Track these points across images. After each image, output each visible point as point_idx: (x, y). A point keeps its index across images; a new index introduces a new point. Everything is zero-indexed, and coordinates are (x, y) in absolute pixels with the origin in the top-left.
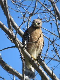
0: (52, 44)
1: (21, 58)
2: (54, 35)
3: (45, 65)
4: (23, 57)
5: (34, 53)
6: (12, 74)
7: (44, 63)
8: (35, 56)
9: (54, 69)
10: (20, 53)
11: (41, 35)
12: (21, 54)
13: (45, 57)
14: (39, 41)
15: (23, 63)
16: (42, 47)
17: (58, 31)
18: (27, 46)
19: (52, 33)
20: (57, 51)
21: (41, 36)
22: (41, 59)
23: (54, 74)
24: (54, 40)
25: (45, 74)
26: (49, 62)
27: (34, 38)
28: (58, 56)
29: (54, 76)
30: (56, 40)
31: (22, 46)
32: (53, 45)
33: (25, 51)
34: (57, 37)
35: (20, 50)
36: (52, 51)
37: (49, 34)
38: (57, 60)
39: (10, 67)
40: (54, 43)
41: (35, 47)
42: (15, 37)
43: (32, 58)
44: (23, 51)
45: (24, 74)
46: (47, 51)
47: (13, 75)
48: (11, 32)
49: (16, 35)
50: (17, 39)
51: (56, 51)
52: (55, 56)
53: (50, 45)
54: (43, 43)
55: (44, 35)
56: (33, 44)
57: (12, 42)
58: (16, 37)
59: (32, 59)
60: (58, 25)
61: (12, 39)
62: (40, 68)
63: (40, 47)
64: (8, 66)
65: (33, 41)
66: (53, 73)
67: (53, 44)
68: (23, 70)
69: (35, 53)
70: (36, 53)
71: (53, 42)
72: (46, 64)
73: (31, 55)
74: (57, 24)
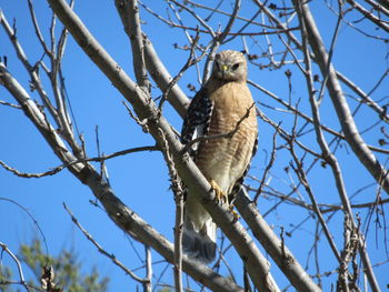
0: (288, 146)
1: (174, 187)
2: (297, 112)
3: (259, 217)
4: (180, 187)
5: (222, 174)
6: (143, 243)
7: (255, 210)
8: (223, 184)
9: (289, 235)
10: (171, 172)
11: (248, 112)
12: (175, 173)
13: (259, 191)
14: (245, 132)
15: (179, 208)
16: (251, 154)
17: (311, 100)
18: (199, 147)
19: (289, 108)
20: (304, 170)
21: (247, 116)
22: (247, 195)
23: (287, 251)
24: (297, 130)
25: (257, 248)
26: (275, 207)
27: (227, 122)
28: (308, 189)
29: (289, 258)
30: (304, 131)
31: (180, 146)
32: (291, 150)
33: (191, 163)
34: (309, 120)
35: (170, 159)
36: (286, 169)
37: (280, 108)
38: (302, 204)
39: (137, 219)
40: (294, 144)
41: (228, 151)
42: (156, 114)
43: (212, 190)
44: (182, 165)
45: (181, 246)
46: (268, 168)
47: (147, 248)
48: (143, 95)
49: (160, 107)
50: (164, 121)
51: (299, 171)
52: (295, 190)
53: (282, 147)
54: (256, 142)
55: (262, 114)
56: (221, 142)
57: (146, 132)
58: (159, 114)
59: (213, 194)
60: (312, 78)
61: (145, 120)
62: (241, 226)
63: (245, 153)
64: (130, 212)
65: (223, 133)
66: (286, 248)
67: (292, 146)
68: (177, 231)
69: (227, 172)
70: (230, 174)
71: (290, 140)
72: (264, 216)
73: (210, 180)
74: (308, 76)
